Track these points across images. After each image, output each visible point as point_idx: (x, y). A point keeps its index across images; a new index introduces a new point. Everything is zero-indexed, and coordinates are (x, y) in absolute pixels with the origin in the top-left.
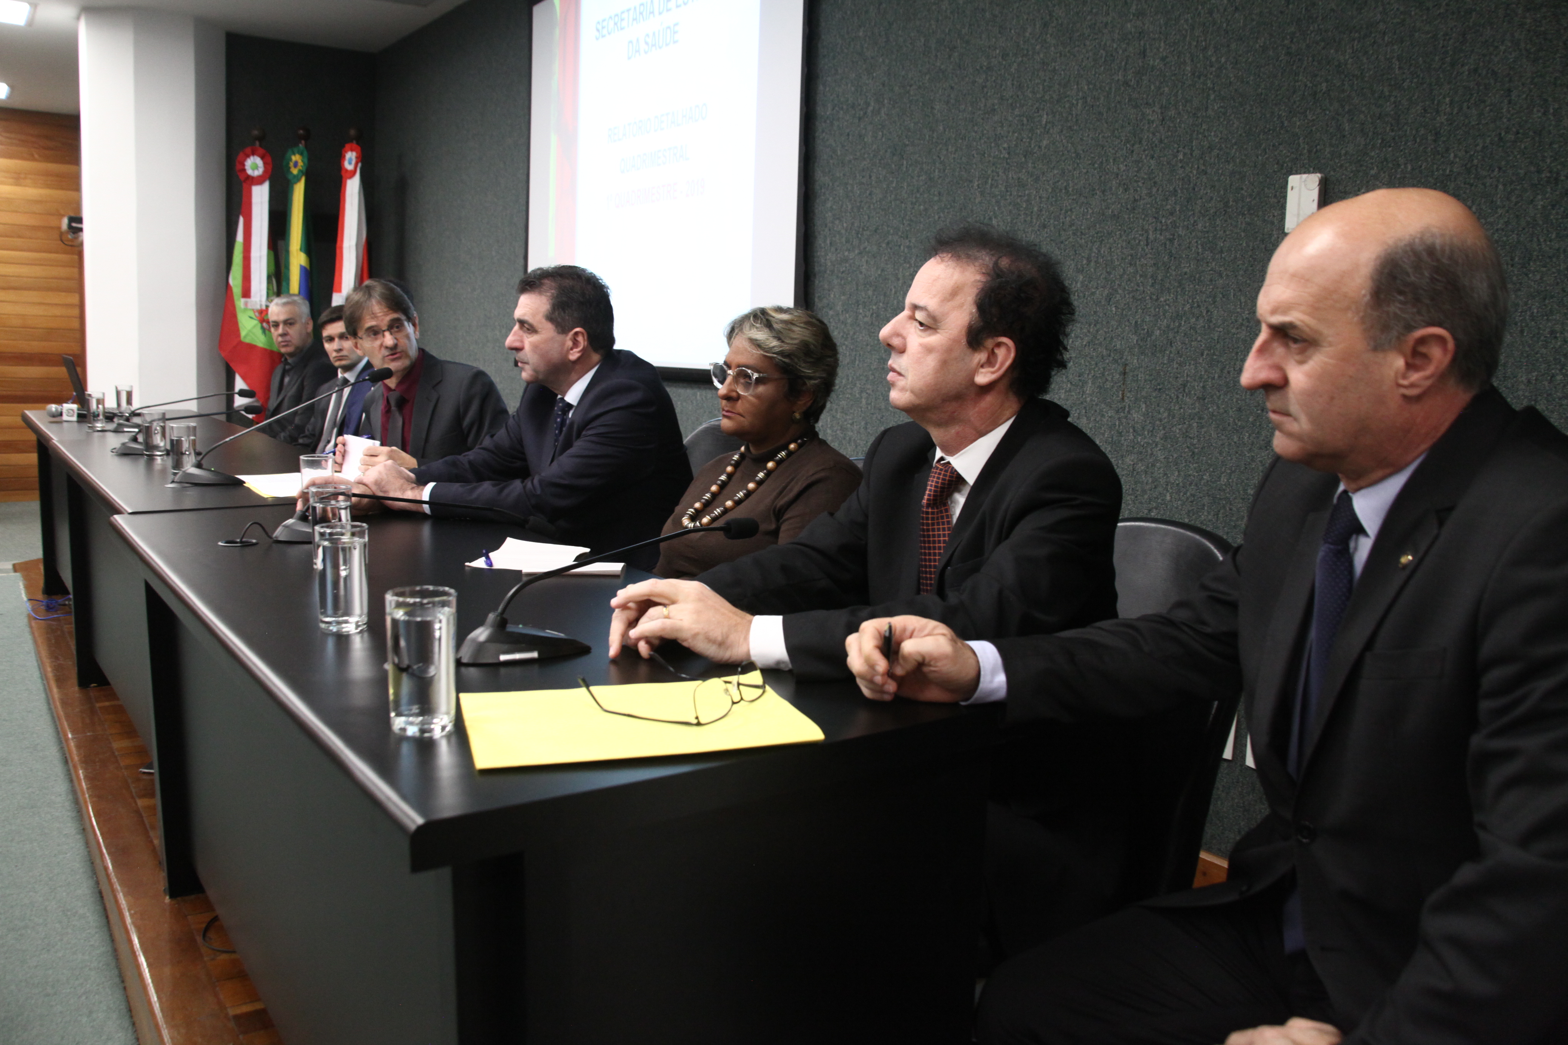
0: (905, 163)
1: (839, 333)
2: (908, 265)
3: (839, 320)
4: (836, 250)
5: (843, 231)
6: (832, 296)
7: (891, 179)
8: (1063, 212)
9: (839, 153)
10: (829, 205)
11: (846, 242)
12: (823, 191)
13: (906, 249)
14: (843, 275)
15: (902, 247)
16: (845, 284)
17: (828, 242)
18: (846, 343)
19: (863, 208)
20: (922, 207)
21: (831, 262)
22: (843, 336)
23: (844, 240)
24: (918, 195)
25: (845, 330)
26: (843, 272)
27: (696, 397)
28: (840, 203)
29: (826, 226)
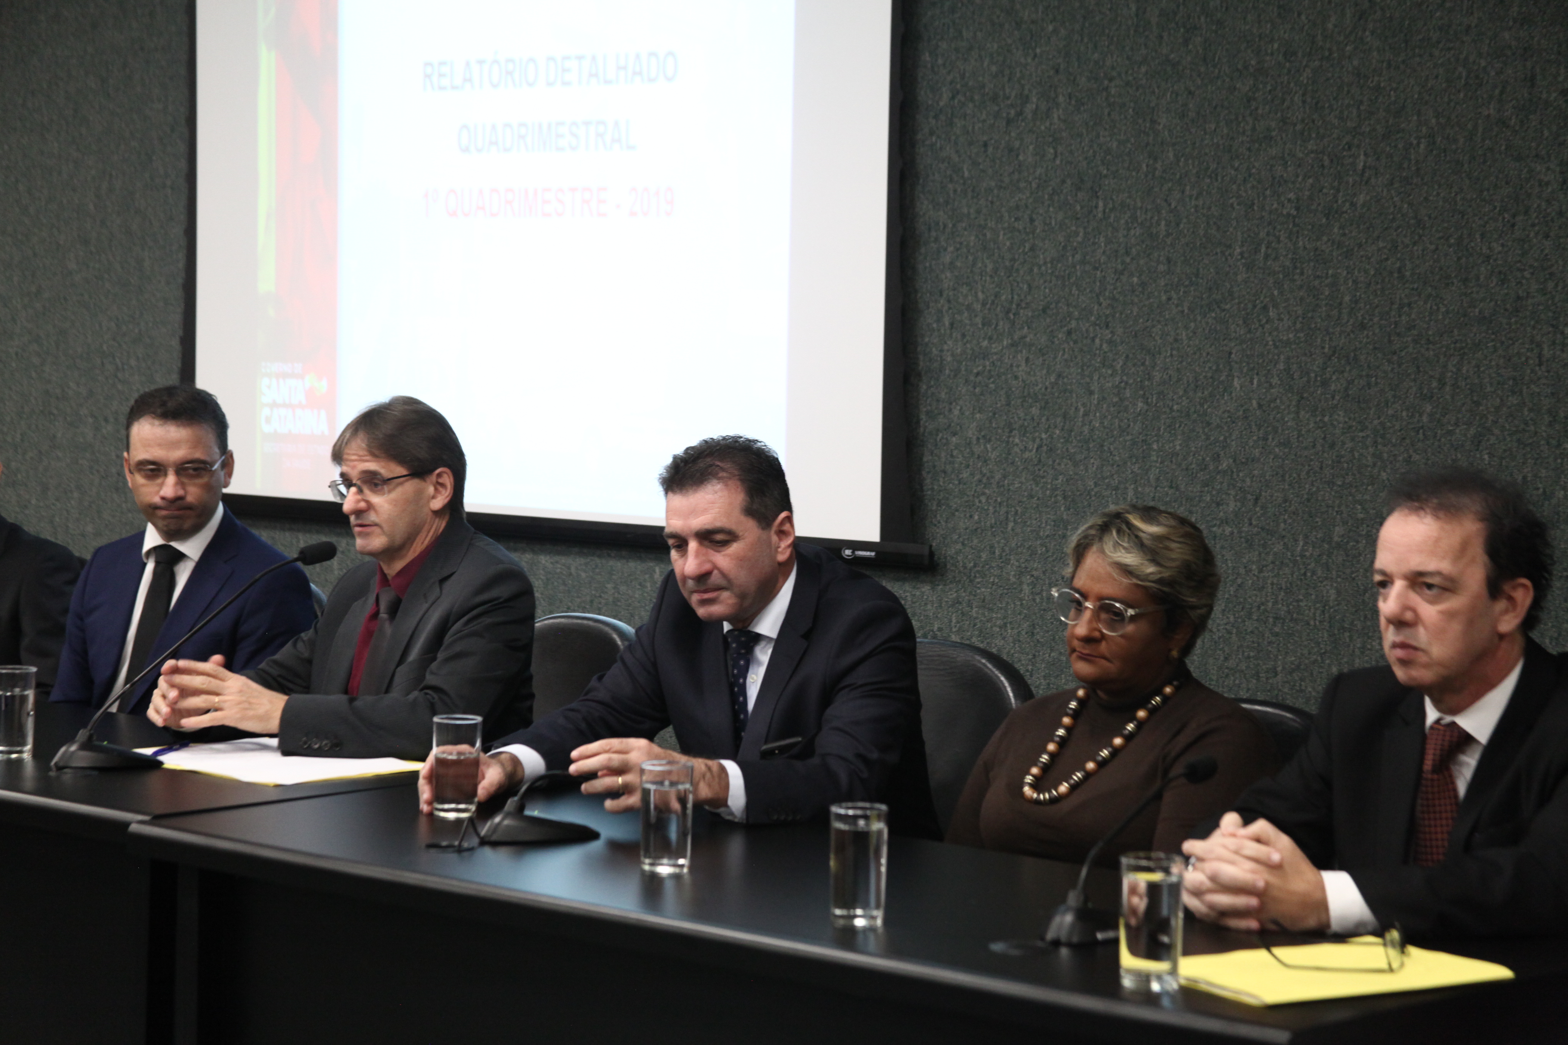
0: (1101, 204)
1: (972, 475)
2: (1110, 372)
3: (972, 453)
4: (964, 336)
5: (978, 307)
6: (956, 412)
7: (1074, 228)
8: (1395, 306)
9: (966, 174)
10: (947, 259)
11: (984, 325)
12: (934, 234)
13: (1105, 346)
14: (980, 378)
15: (1097, 341)
16: (982, 394)
17: (947, 321)
18: (987, 491)
19: (1017, 270)
20: (1135, 279)
21: (952, 355)
22: (980, 481)
23: (978, 320)
24: (1128, 260)
25: (984, 470)
26: (978, 374)
27: (652, 577)
28: (971, 258)
29: (941, 295)
